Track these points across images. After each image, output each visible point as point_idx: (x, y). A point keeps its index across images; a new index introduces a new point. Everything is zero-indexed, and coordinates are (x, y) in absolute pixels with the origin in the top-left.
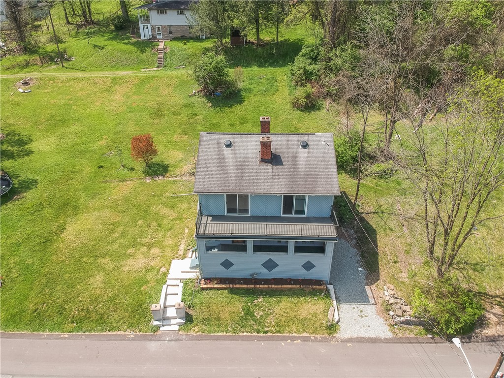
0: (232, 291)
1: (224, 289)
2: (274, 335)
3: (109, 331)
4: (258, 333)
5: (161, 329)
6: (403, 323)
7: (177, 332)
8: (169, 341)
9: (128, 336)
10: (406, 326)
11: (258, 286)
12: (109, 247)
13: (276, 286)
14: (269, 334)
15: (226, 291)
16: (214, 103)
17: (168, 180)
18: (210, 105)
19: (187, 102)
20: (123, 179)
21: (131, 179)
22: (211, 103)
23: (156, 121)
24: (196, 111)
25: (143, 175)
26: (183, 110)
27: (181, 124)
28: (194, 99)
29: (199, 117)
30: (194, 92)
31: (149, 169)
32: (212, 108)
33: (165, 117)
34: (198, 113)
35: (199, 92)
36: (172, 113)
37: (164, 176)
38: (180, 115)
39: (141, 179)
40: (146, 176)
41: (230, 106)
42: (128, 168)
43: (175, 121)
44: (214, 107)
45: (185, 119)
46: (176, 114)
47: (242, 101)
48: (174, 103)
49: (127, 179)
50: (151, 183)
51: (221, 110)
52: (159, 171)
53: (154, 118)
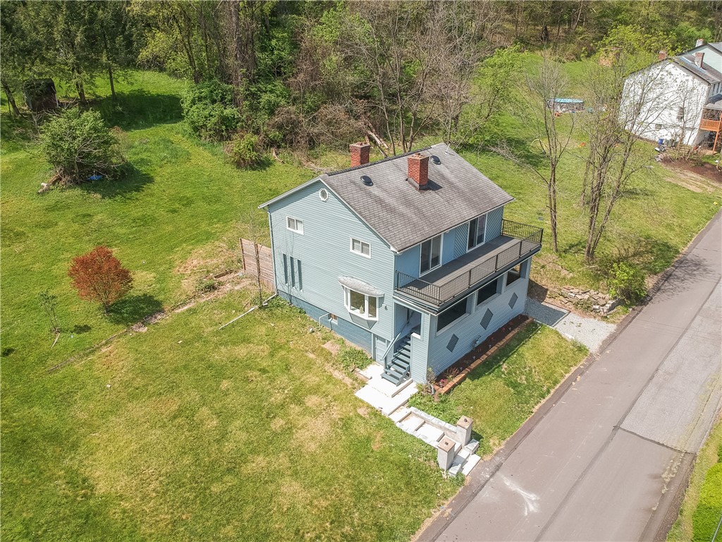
0: (474, 375)
1: (464, 379)
2: (556, 388)
3: (413, 533)
4: (544, 398)
5: (465, 472)
6: (610, 309)
7: (482, 461)
8: (491, 476)
9: (445, 515)
10: (612, 311)
11: (489, 353)
12: (228, 446)
13: (502, 343)
14: (552, 391)
15: (468, 380)
16: (103, 191)
17: (178, 314)
18: (99, 196)
19: (46, 203)
20: (88, 349)
21: (104, 342)
22: (95, 193)
23: (18, 248)
24: (82, 211)
25: (121, 326)
26: (52, 216)
27: (77, 236)
28: (55, 196)
29: (99, 217)
30: (45, 185)
31: (118, 313)
32: (107, 200)
33: (28, 237)
34: (89, 212)
35: (54, 183)
36: (36, 226)
37: (161, 311)
38: (56, 225)
39: (125, 334)
40: (128, 326)
41: (138, 189)
42: (73, 330)
43: (58, 237)
44: (110, 198)
45: (76, 226)
46: (46, 226)
47: (148, 178)
48: (22, 212)
49: (97, 346)
50: (153, 330)
51: (128, 199)
52: (142, 308)
53: (7, 243)
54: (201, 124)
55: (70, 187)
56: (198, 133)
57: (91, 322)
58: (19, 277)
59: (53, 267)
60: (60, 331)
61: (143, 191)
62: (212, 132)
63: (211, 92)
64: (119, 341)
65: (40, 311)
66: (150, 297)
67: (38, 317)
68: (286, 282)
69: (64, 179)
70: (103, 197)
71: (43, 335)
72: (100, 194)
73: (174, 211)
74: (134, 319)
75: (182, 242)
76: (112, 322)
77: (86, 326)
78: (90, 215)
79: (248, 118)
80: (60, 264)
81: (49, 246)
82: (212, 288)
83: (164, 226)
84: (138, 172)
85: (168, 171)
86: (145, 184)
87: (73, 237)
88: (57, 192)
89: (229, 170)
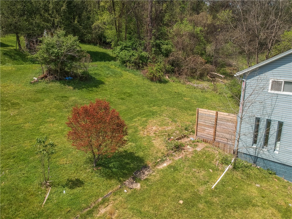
16: (74, 86)
17: (162, 171)
18: (71, 88)
19: (36, 88)
20: (85, 208)
21: (100, 199)
22: (69, 86)
23: (12, 112)
24: (60, 94)
25: (113, 181)
26: (39, 95)
27: (58, 108)
28: (42, 85)
29: (73, 98)
30: (36, 79)
31: (106, 167)
32: (77, 90)
33: (21, 106)
34: (66, 95)
35: (42, 78)
36: (28, 100)
37: (146, 167)
38: (43, 100)
39: (120, 190)
40: (120, 181)
41: (96, 86)
42: (64, 184)
43: (44, 108)
44: (79, 89)
45: (58, 102)
46: (35, 101)
47: (101, 82)
48: (18, 91)
49: (93, 205)
50: (146, 187)
51: (91, 91)
52: (127, 163)
53: (5, 109)
54: (127, 59)
55: (53, 81)
56: (125, 64)
57: (82, 176)
58: (11, 132)
59: (41, 127)
60: (52, 185)
61: (100, 88)
62: (133, 64)
63: (132, 44)
64: (116, 199)
65: (29, 163)
66: (131, 153)
67: (27, 169)
68: (255, 142)
69: (49, 77)
70: (74, 88)
71: (32, 188)
72: (72, 86)
73: (122, 99)
74: (124, 174)
75: (136, 116)
76: (103, 177)
77: (78, 180)
78: (66, 97)
79: (153, 58)
80: (46, 125)
81: (37, 113)
82: (178, 148)
83: (120, 106)
84: (94, 78)
85: (112, 80)
86: (100, 85)
87: (55, 108)
88: (44, 83)
89: (147, 82)
